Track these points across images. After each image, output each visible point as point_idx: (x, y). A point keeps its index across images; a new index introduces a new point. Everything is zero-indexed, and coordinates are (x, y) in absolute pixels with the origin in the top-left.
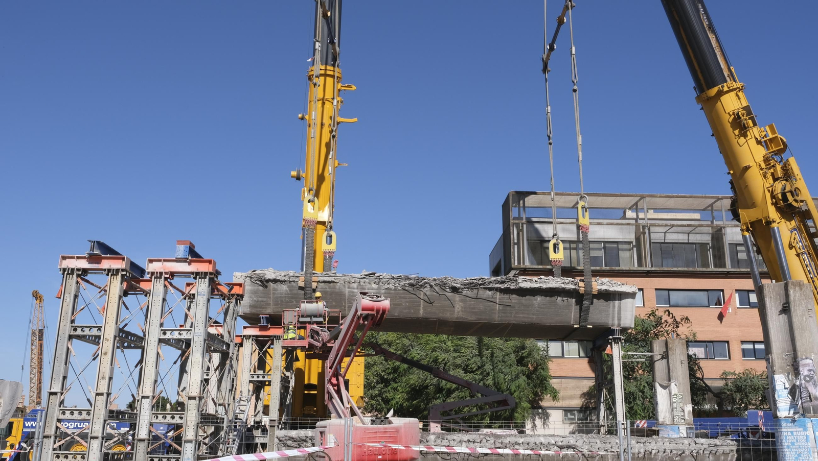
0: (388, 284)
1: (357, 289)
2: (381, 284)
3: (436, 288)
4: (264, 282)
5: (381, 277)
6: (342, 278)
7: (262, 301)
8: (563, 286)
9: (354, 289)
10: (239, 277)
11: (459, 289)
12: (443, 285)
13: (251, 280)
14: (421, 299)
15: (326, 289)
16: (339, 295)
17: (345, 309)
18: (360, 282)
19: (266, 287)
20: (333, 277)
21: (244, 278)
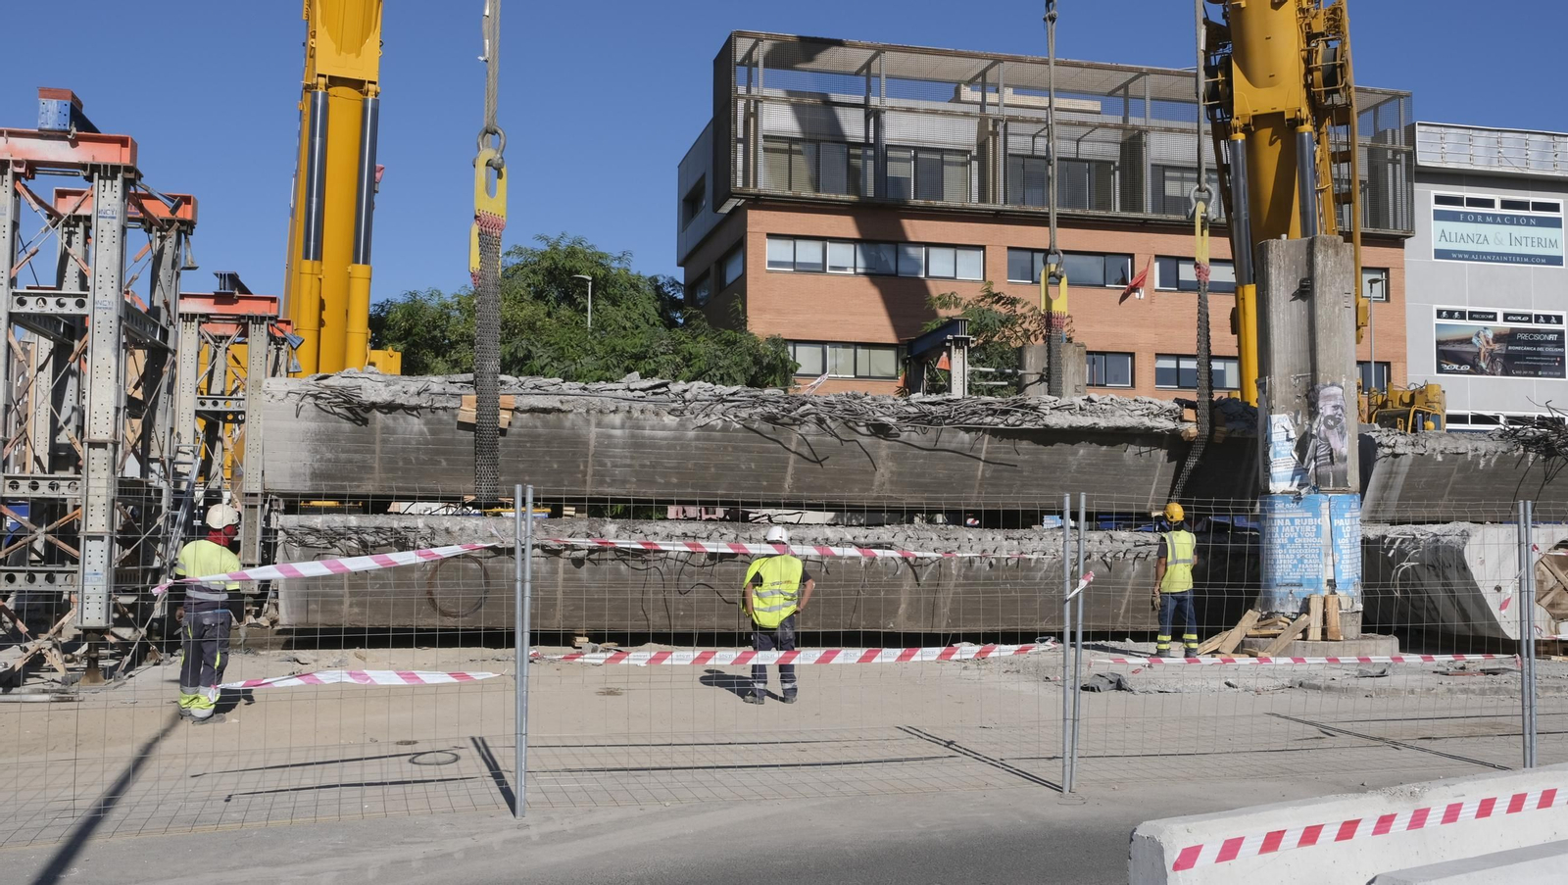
0: (707, 415)
1: (623, 427)
2: (687, 413)
3: (833, 425)
4: (359, 410)
5: (688, 396)
6: (582, 400)
7: (350, 461)
8: (1148, 422)
9: (613, 428)
10: (282, 396)
11: (891, 428)
12: (850, 416)
13: (316, 405)
14: (790, 450)
15: (536, 427)
16: (574, 444)
17: (585, 482)
18: (633, 411)
19: (365, 422)
20: (558, 397)
21: (296, 397)
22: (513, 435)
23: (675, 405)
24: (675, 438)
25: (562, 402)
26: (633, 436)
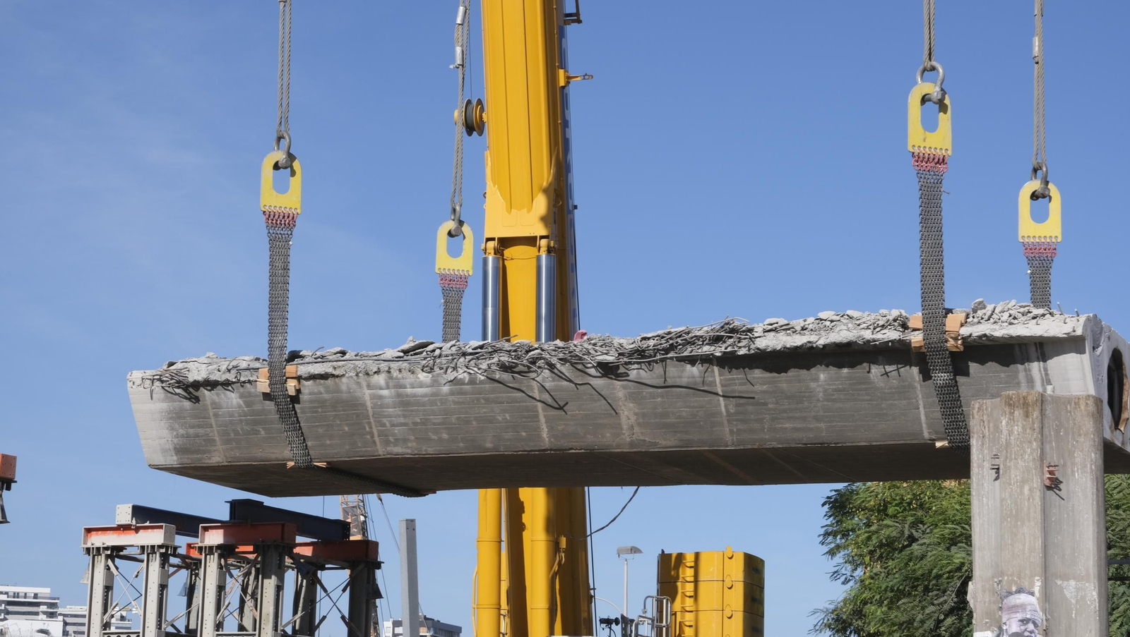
0: (455, 369)
1: (388, 387)
2: (437, 370)
3: (563, 369)
4: (191, 390)
6: (350, 365)
7: (197, 436)
9: (381, 389)
10: (139, 382)
11: (618, 367)
13: (163, 387)
14: (535, 399)
15: (321, 393)
16: (352, 406)
17: (374, 442)
18: (392, 370)
19: (196, 400)
20: (331, 364)
21: (148, 382)
22: (306, 402)
23: (424, 362)
24: (433, 395)
25: (335, 368)
26: (399, 395)
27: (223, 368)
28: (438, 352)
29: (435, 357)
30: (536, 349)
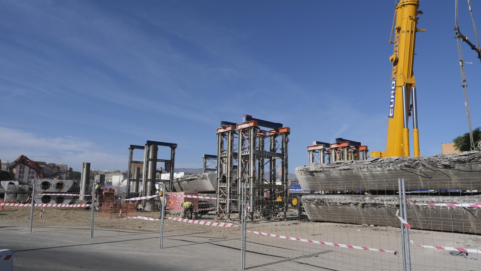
0: (389, 166)
1: (367, 172)
3: (428, 166)
4: (311, 173)
6: (355, 166)
7: (314, 184)
9: (365, 172)
10: (298, 171)
11: (450, 166)
13: (304, 172)
14: (418, 175)
15: (347, 174)
16: (357, 178)
17: (365, 186)
18: (368, 167)
19: (313, 175)
21: (300, 171)
23: (378, 164)
24: (382, 174)
25: (351, 167)
26: (371, 174)
27: (319, 167)
28: (382, 162)
29: (382, 163)
30: (417, 160)
